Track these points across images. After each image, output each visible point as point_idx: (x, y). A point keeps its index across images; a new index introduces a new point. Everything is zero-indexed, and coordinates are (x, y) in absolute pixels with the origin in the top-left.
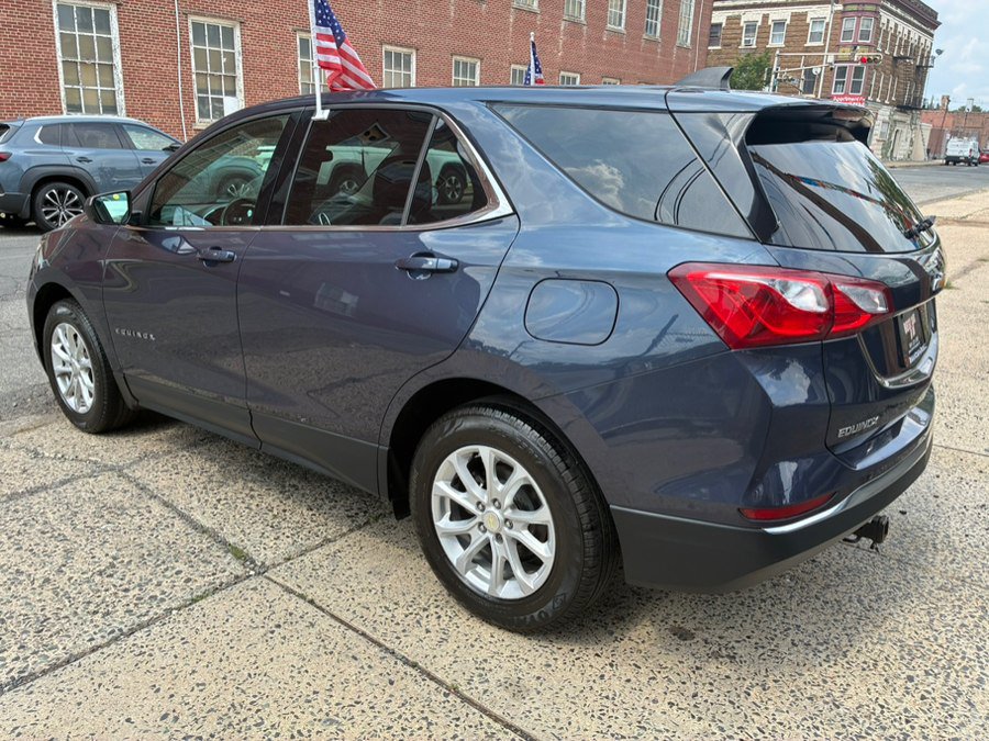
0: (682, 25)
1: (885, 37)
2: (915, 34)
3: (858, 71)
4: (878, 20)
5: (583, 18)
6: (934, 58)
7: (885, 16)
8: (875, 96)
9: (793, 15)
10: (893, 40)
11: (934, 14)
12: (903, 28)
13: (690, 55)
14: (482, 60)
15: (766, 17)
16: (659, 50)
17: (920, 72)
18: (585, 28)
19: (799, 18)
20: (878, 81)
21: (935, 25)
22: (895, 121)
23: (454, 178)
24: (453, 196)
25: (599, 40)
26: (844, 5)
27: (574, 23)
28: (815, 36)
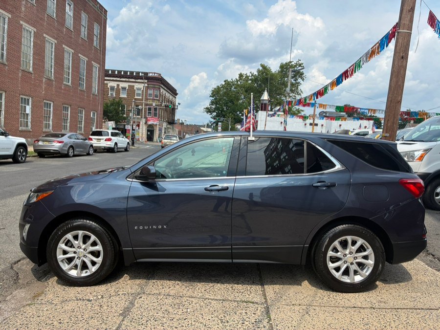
0: (93, 85)
1: (162, 97)
2: (171, 97)
3: (155, 109)
4: (160, 91)
5: (53, 78)
6: (177, 106)
7: (162, 90)
8: (161, 118)
9: (129, 86)
10: (165, 99)
11: (176, 90)
12: (168, 95)
13: (97, 98)
14: (6, 92)
15: (118, 85)
16: (85, 95)
17: (173, 110)
18: (54, 82)
19: (131, 87)
20: (161, 113)
21: (176, 94)
22: (168, 128)
23: (22, 150)
24: (22, 159)
25: (60, 88)
26: (148, 85)
27: (49, 80)
28: (138, 95)
